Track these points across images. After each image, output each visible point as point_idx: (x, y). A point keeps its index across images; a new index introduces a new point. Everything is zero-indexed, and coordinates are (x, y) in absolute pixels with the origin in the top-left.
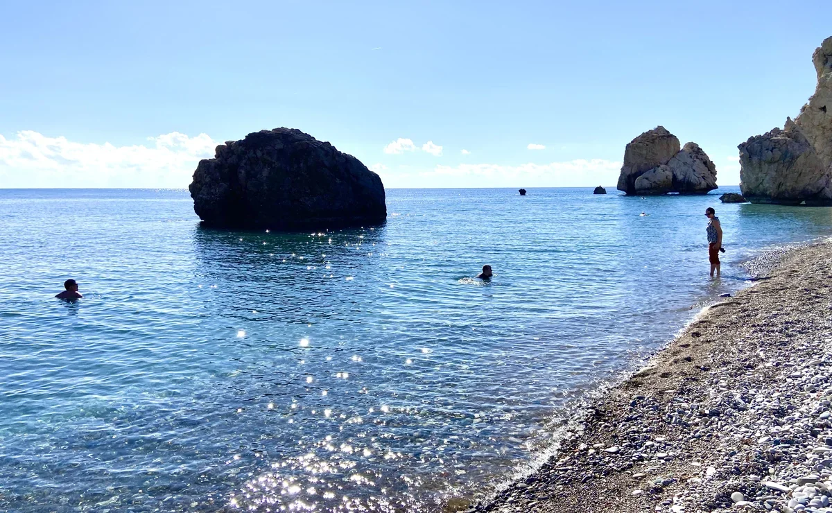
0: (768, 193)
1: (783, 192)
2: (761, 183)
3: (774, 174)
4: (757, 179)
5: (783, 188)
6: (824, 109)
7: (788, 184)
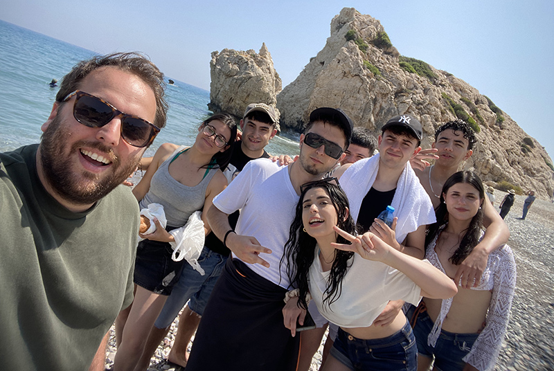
0: (220, 104)
1: (231, 108)
2: (218, 94)
3: (227, 87)
4: (216, 88)
5: (232, 104)
7: (237, 102)
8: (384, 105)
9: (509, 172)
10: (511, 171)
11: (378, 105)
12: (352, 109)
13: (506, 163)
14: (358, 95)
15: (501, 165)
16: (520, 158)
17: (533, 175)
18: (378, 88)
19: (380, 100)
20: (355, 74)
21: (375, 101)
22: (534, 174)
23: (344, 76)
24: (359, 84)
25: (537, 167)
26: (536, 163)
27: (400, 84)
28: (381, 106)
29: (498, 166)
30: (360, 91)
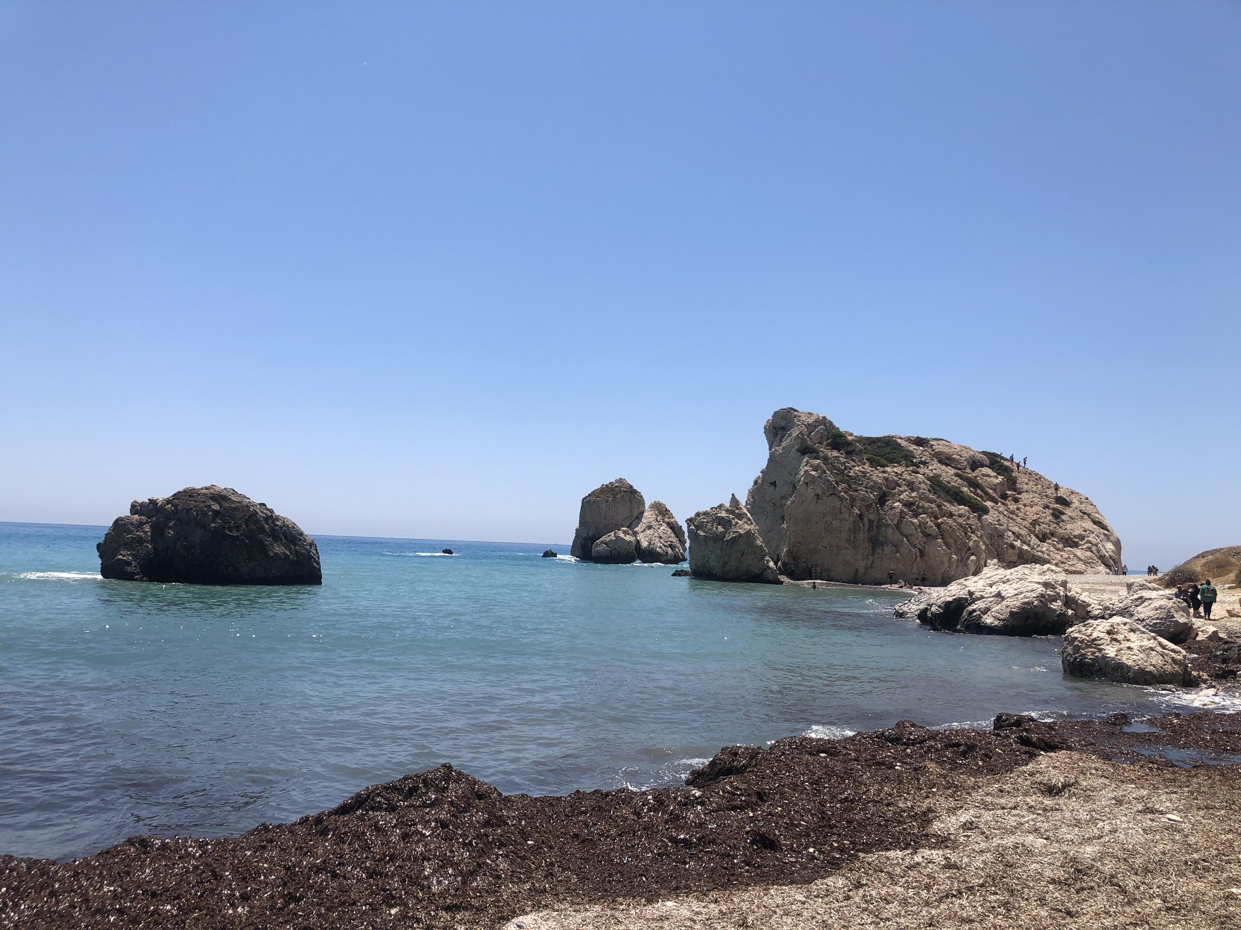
0: (714, 571)
1: (728, 572)
2: (708, 561)
3: (719, 552)
4: (704, 556)
5: (727, 568)
6: (774, 484)
7: (732, 564)
8: (872, 517)
9: (1041, 552)
10: (1044, 549)
11: (866, 520)
12: (840, 533)
13: (1034, 540)
14: (841, 516)
15: (1029, 545)
16: (1052, 528)
17: (1076, 545)
18: (860, 501)
19: (866, 513)
20: (829, 493)
21: (861, 516)
22: (1077, 543)
23: (818, 499)
24: (838, 504)
25: (1077, 533)
26: (1075, 528)
27: (880, 488)
28: (869, 520)
29: (1025, 547)
30: (842, 510)
